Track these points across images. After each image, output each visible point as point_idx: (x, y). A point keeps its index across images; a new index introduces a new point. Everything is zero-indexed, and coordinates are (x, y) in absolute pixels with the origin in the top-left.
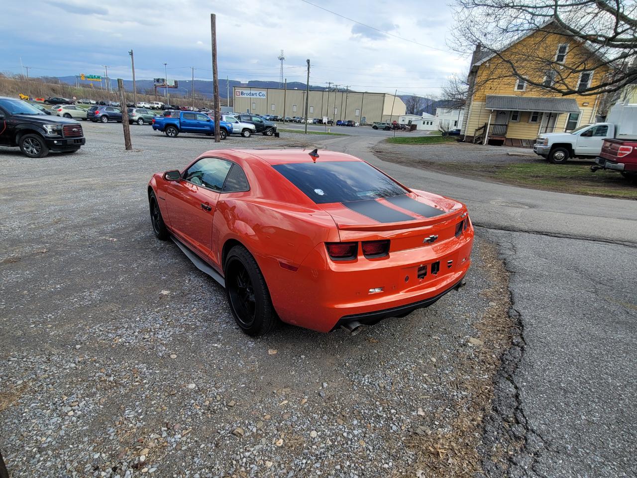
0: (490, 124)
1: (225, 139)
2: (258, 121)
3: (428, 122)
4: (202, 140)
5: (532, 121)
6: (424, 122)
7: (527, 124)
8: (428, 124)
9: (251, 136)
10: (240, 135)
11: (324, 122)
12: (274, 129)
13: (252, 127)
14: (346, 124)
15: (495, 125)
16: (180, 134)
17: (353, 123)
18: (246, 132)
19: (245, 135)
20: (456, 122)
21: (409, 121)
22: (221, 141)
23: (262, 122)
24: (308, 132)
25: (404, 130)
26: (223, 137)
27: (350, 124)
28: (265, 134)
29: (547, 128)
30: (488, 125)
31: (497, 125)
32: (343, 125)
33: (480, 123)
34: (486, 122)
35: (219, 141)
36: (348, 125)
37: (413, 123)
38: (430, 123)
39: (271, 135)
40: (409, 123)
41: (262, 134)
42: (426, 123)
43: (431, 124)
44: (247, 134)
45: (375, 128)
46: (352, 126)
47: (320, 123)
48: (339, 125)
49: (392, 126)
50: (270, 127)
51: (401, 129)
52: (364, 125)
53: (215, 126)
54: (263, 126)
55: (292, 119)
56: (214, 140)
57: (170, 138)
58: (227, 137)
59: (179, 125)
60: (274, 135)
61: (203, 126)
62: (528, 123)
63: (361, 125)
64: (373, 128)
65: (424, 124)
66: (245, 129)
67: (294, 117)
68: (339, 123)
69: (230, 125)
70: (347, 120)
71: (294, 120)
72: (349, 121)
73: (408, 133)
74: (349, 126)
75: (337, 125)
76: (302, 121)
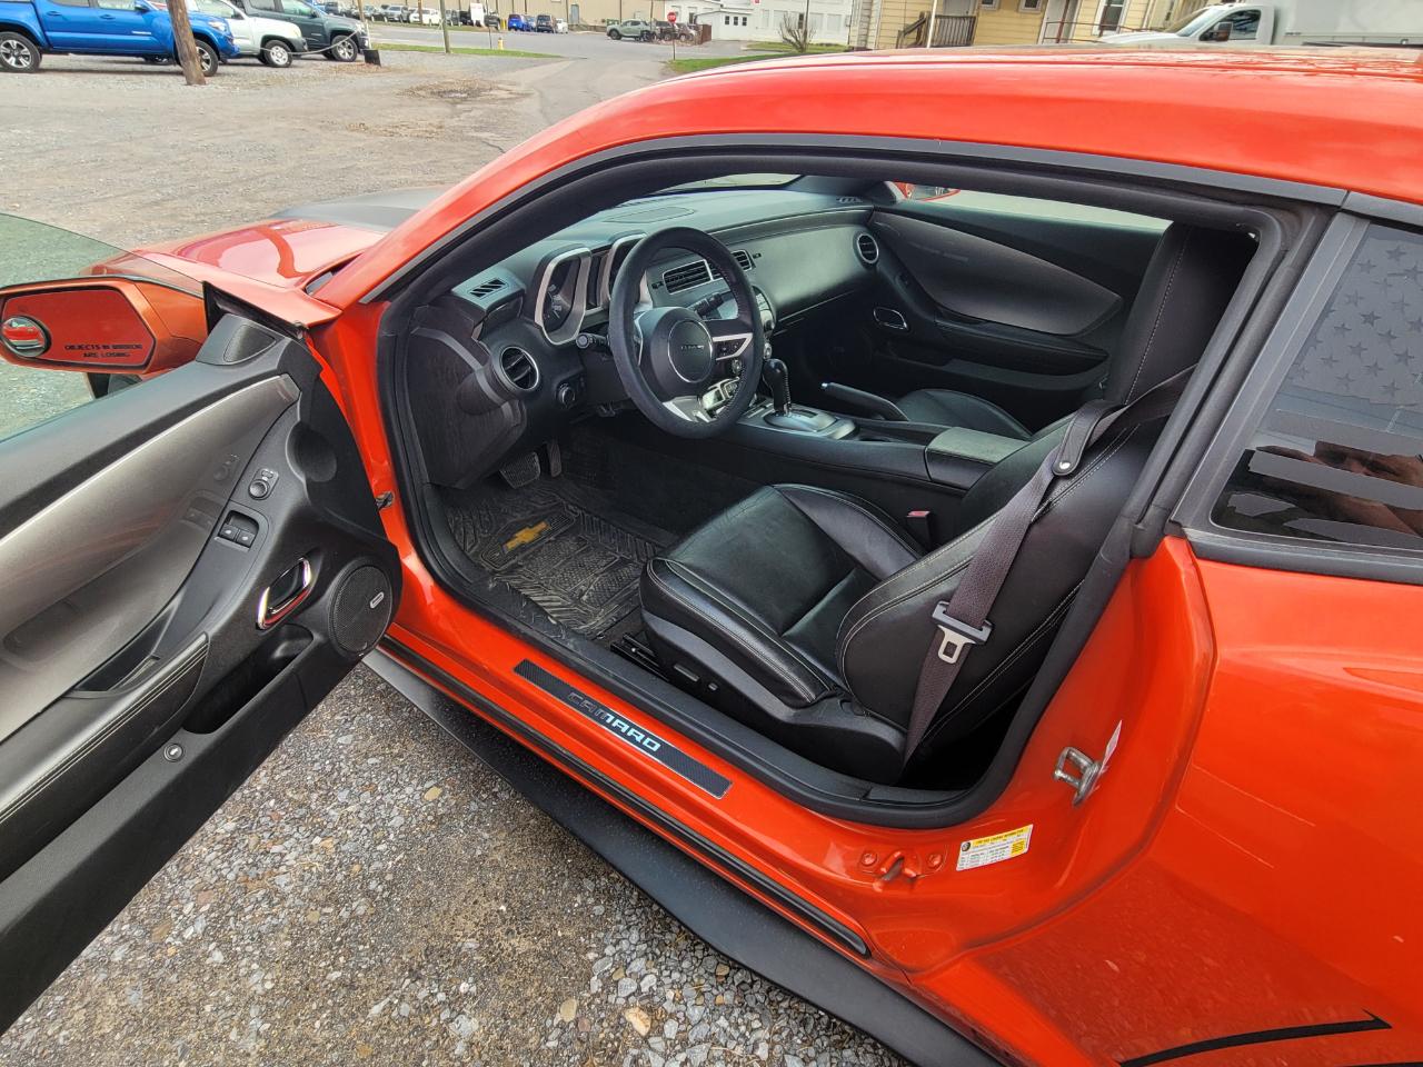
0: (936, 17)
1: (212, 73)
2: (302, 13)
3: (736, 18)
4: (134, 77)
5: (1026, 6)
6: (727, 18)
7: (1016, 14)
8: (736, 23)
9: (295, 62)
10: (257, 61)
11: (474, 18)
12: (357, 42)
13: (292, 32)
14: (534, 24)
15: (944, 17)
16: (48, 60)
17: (551, 23)
18: (274, 50)
19: (274, 58)
20: (801, 16)
21: (691, 15)
22: (207, 79)
23: (314, 16)
24: (453, 49)
25: (685, 41)
26: (207, 67)
27: (544, 26)
28: (331, 56)
29: (1062, 23)
30: (930, 17)
31: (948, 17)
32: (526, 28)
33: (908, 14)
34: (924, 9)
35: (201, 82)
36: (540, 30)
37: (700, 21)
38: (740, 21)
39: (353, 60)
40: (691, 21)
41: (322, 56)
42: (732, 21)
43: (744, 24)
44: (278, 55)
45: (615, 35)
46: (549, 30)
47: (465, 23)
48: (516, 29)
49: (657, 30)
50: (347, 33)
51: (679, 38)
52: (579, 28)
53: (176, 30)
54: (322, 28)
55: (381, 11)
56: (182, 79)
57: (17, 75)
58: (221, 69)
59: (36, 29)
60: (361, 57)
61: (126, 28)
62: (1017, 11)
63: (571, 28)
64: (609, 35)
65: (727, 23)
66: (268, 40)
67: (385, 7)
68: (515, 24)
69: (221, 26)
70: (534, 13)
71: (386, 15)
72: (541, 18)
73: (697, 47)
74: (543, 31)
75: (510, 28)
76: (412, 19)
